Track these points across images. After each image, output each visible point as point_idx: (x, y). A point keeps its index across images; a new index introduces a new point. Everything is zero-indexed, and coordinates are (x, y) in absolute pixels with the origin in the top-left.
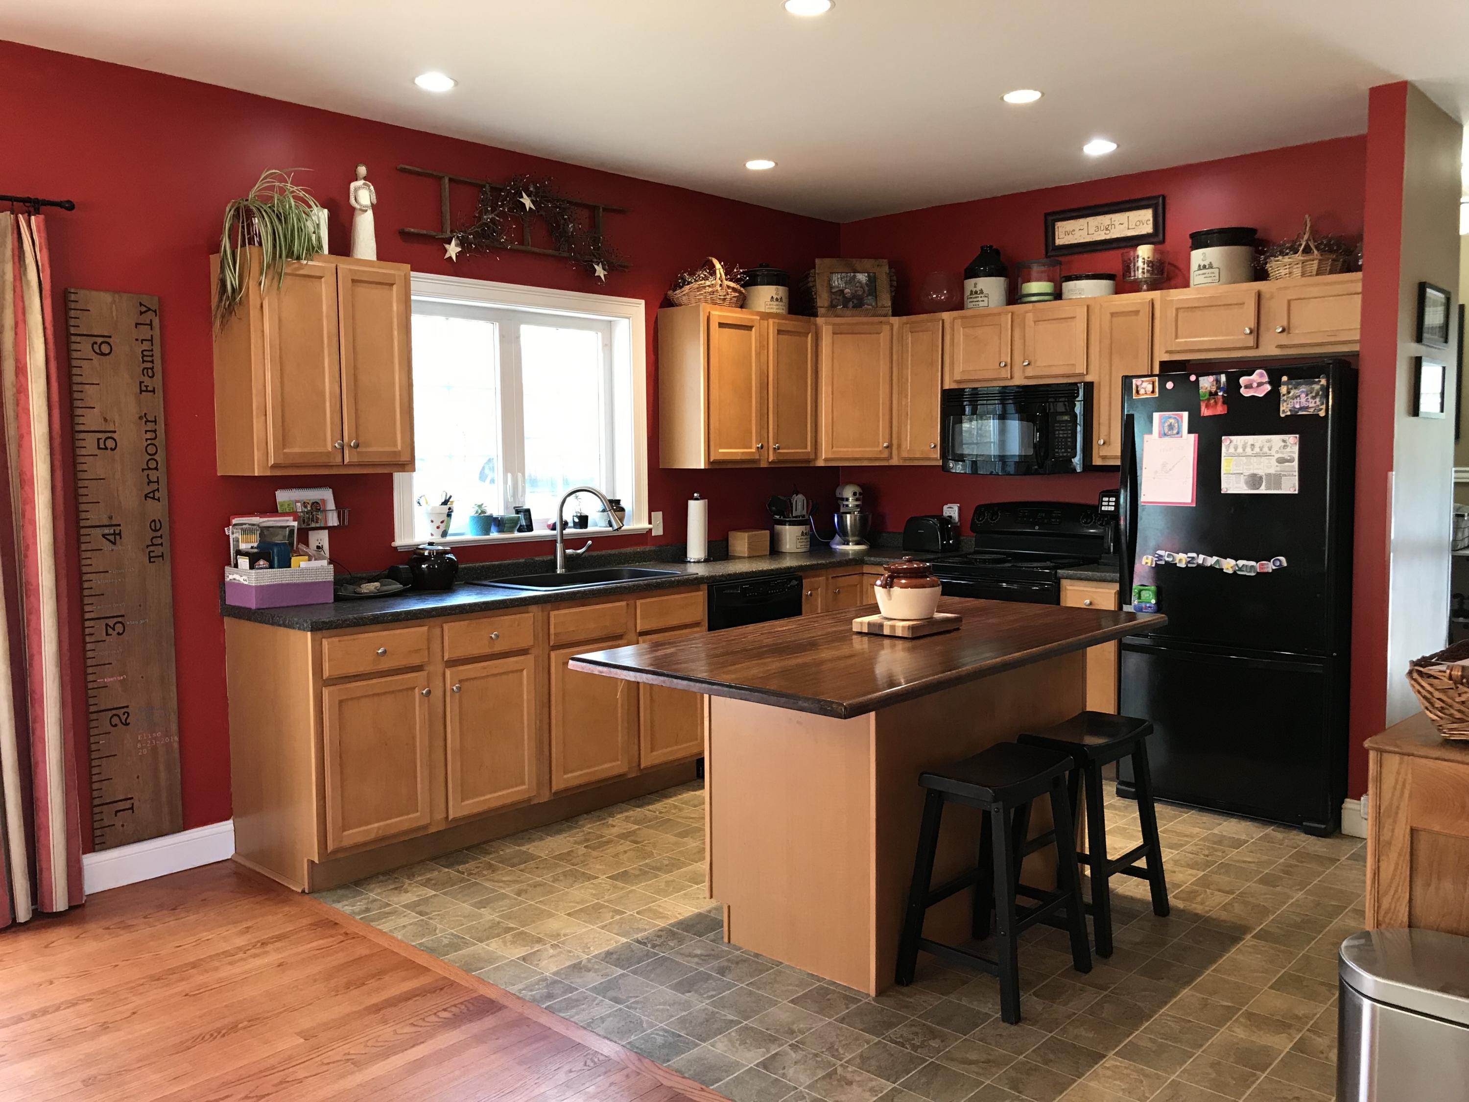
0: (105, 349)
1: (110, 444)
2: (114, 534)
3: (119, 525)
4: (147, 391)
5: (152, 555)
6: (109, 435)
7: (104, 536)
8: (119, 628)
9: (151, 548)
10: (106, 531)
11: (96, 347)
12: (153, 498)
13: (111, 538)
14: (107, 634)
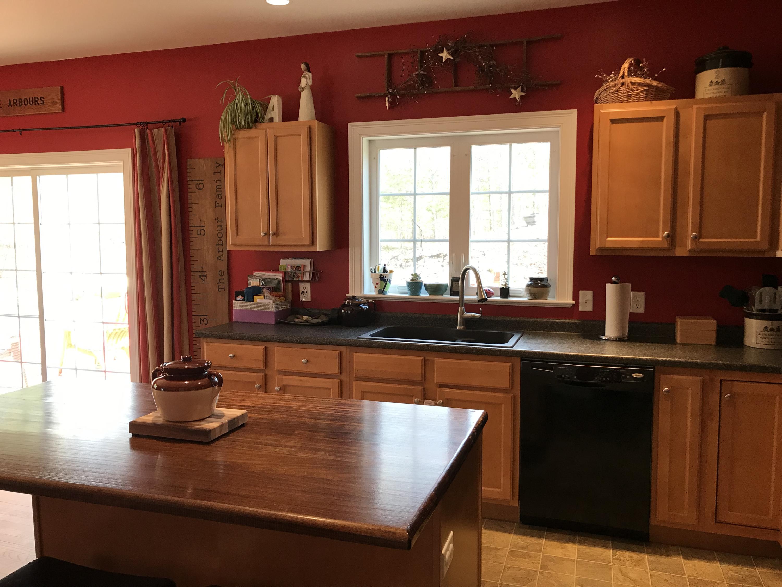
0: (201, 186)
1: (203, 232)
2: (204, 276)
3: (206, 272)
4: (218, 206)
5: (220, 287)
6: (202, 228)
7: (200, 276)
8: (205, 321)
9: (219, 284)
10: (201, 274)
11: (197, 186)
12: (220, 259)
13: (202, 277)
14: (201, 324)
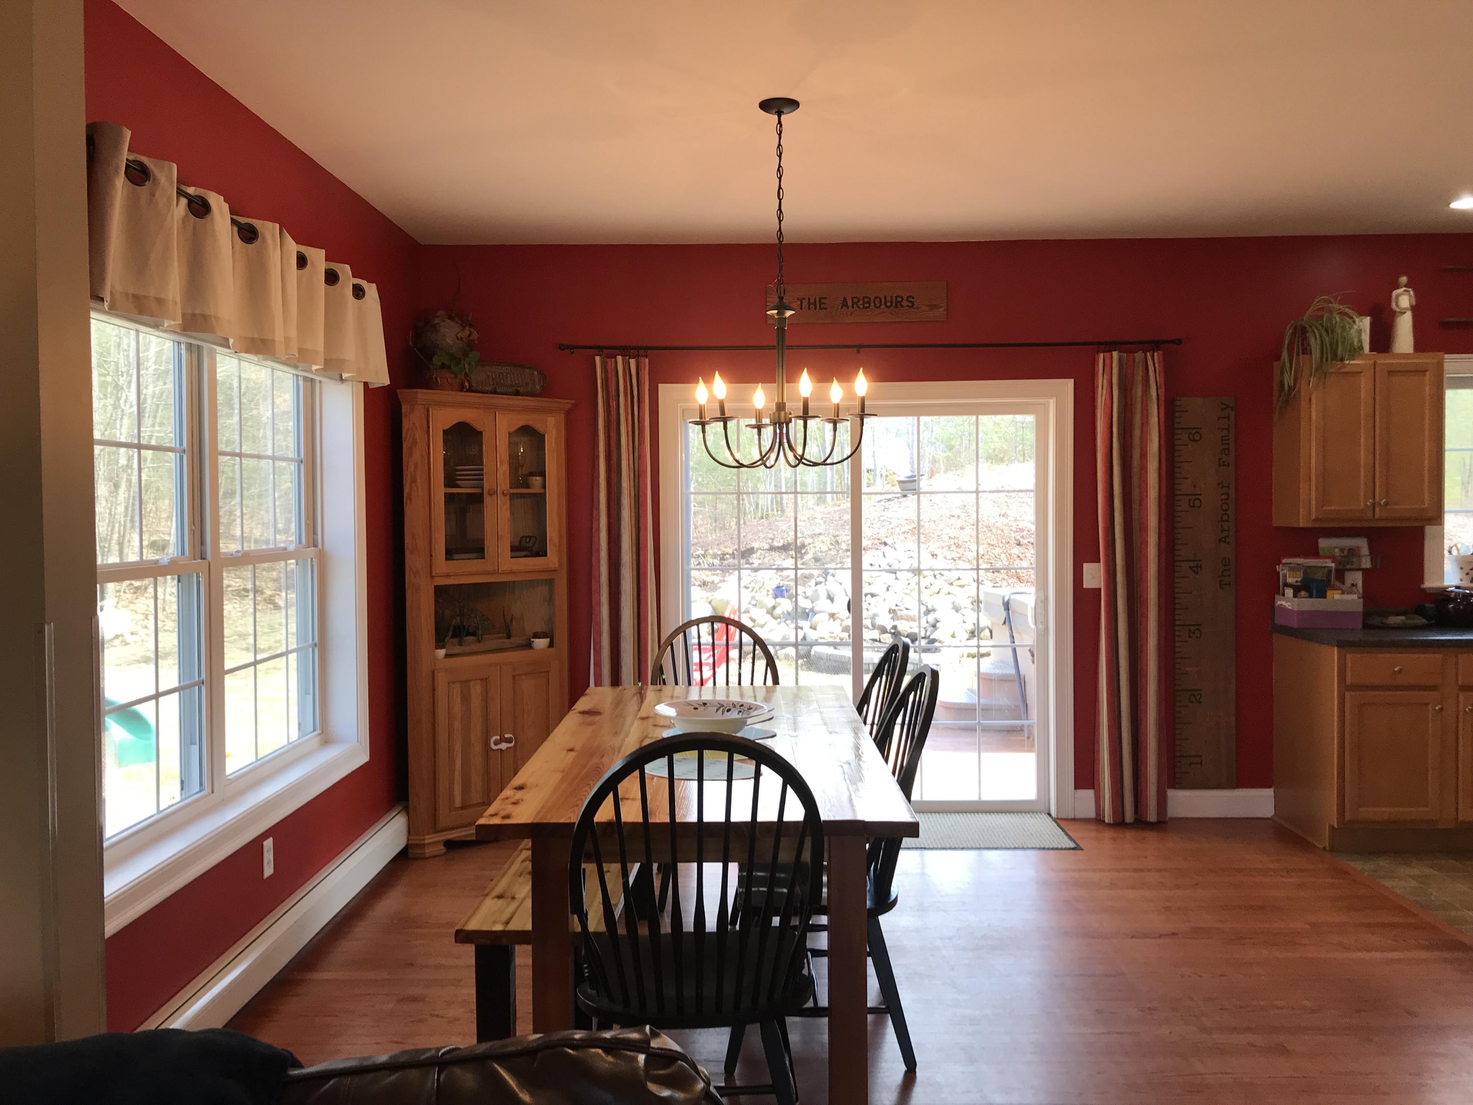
0: (1197, 437)
1: (1197, 503)
2: (1197, 567)
3: (1200, 561)
4: (1224, 465)
5: (1222, 583)
6: (1197, 497)
7: (1190, 567)
8: (1197, 633)
9: (1222, 578)
10: (1192, 564)
11: (1191, 436)
12: (1225, 542)
13: (1195, 569)
14: (1190, 637)
